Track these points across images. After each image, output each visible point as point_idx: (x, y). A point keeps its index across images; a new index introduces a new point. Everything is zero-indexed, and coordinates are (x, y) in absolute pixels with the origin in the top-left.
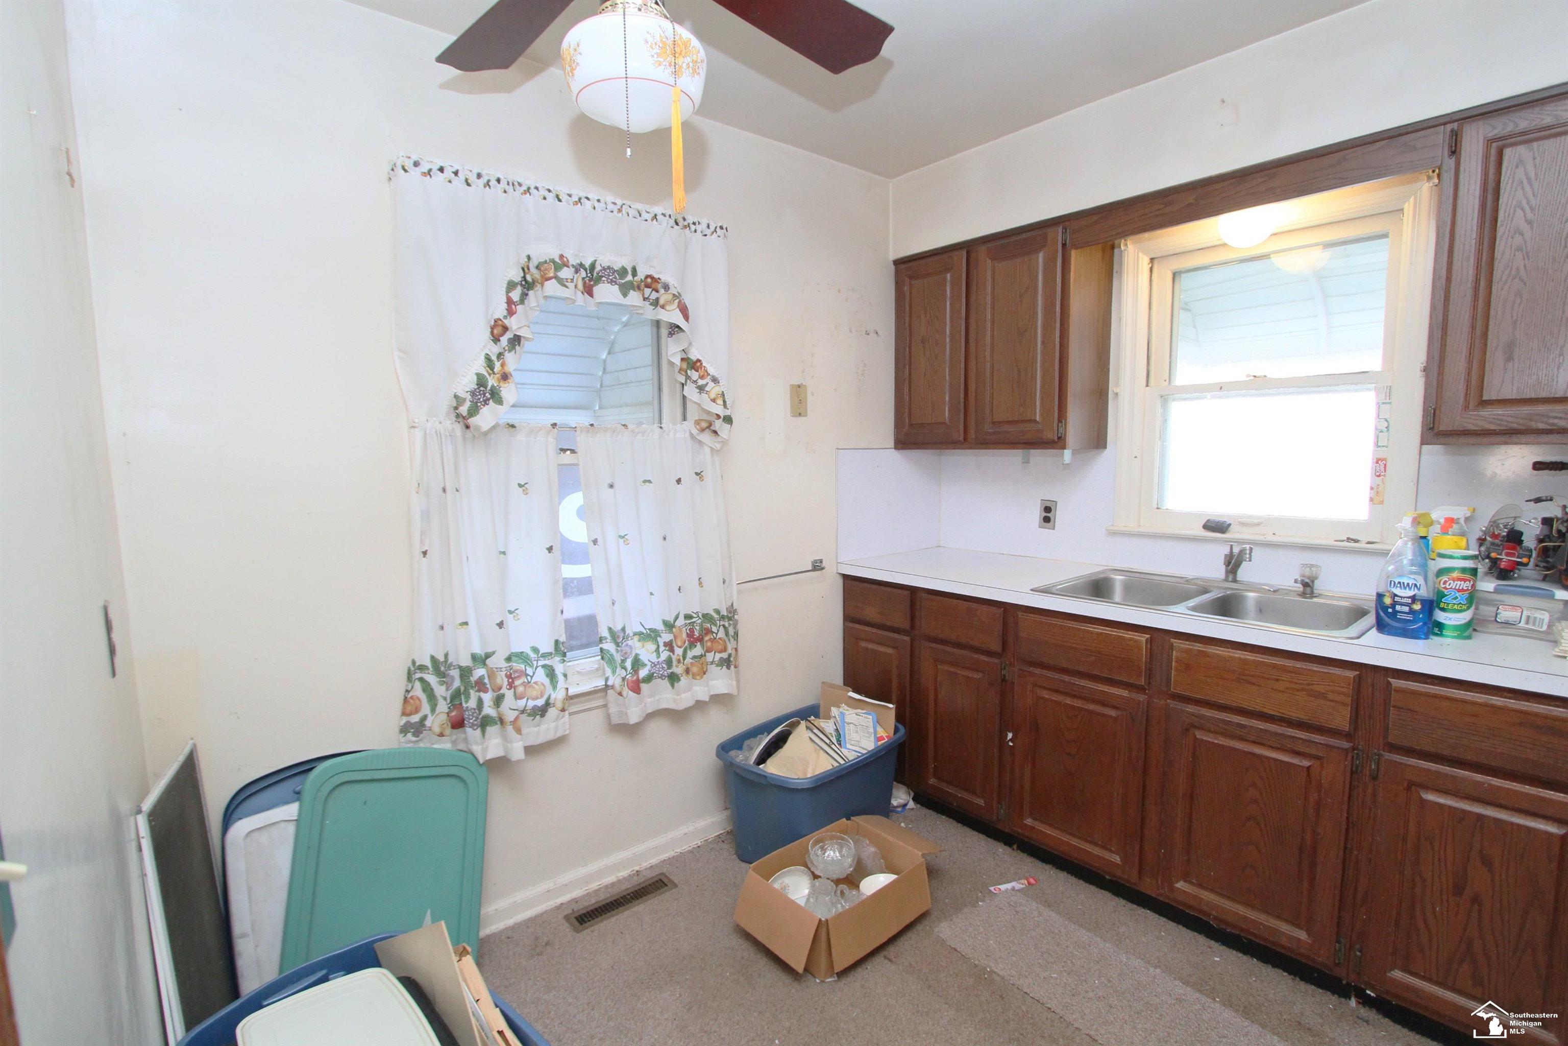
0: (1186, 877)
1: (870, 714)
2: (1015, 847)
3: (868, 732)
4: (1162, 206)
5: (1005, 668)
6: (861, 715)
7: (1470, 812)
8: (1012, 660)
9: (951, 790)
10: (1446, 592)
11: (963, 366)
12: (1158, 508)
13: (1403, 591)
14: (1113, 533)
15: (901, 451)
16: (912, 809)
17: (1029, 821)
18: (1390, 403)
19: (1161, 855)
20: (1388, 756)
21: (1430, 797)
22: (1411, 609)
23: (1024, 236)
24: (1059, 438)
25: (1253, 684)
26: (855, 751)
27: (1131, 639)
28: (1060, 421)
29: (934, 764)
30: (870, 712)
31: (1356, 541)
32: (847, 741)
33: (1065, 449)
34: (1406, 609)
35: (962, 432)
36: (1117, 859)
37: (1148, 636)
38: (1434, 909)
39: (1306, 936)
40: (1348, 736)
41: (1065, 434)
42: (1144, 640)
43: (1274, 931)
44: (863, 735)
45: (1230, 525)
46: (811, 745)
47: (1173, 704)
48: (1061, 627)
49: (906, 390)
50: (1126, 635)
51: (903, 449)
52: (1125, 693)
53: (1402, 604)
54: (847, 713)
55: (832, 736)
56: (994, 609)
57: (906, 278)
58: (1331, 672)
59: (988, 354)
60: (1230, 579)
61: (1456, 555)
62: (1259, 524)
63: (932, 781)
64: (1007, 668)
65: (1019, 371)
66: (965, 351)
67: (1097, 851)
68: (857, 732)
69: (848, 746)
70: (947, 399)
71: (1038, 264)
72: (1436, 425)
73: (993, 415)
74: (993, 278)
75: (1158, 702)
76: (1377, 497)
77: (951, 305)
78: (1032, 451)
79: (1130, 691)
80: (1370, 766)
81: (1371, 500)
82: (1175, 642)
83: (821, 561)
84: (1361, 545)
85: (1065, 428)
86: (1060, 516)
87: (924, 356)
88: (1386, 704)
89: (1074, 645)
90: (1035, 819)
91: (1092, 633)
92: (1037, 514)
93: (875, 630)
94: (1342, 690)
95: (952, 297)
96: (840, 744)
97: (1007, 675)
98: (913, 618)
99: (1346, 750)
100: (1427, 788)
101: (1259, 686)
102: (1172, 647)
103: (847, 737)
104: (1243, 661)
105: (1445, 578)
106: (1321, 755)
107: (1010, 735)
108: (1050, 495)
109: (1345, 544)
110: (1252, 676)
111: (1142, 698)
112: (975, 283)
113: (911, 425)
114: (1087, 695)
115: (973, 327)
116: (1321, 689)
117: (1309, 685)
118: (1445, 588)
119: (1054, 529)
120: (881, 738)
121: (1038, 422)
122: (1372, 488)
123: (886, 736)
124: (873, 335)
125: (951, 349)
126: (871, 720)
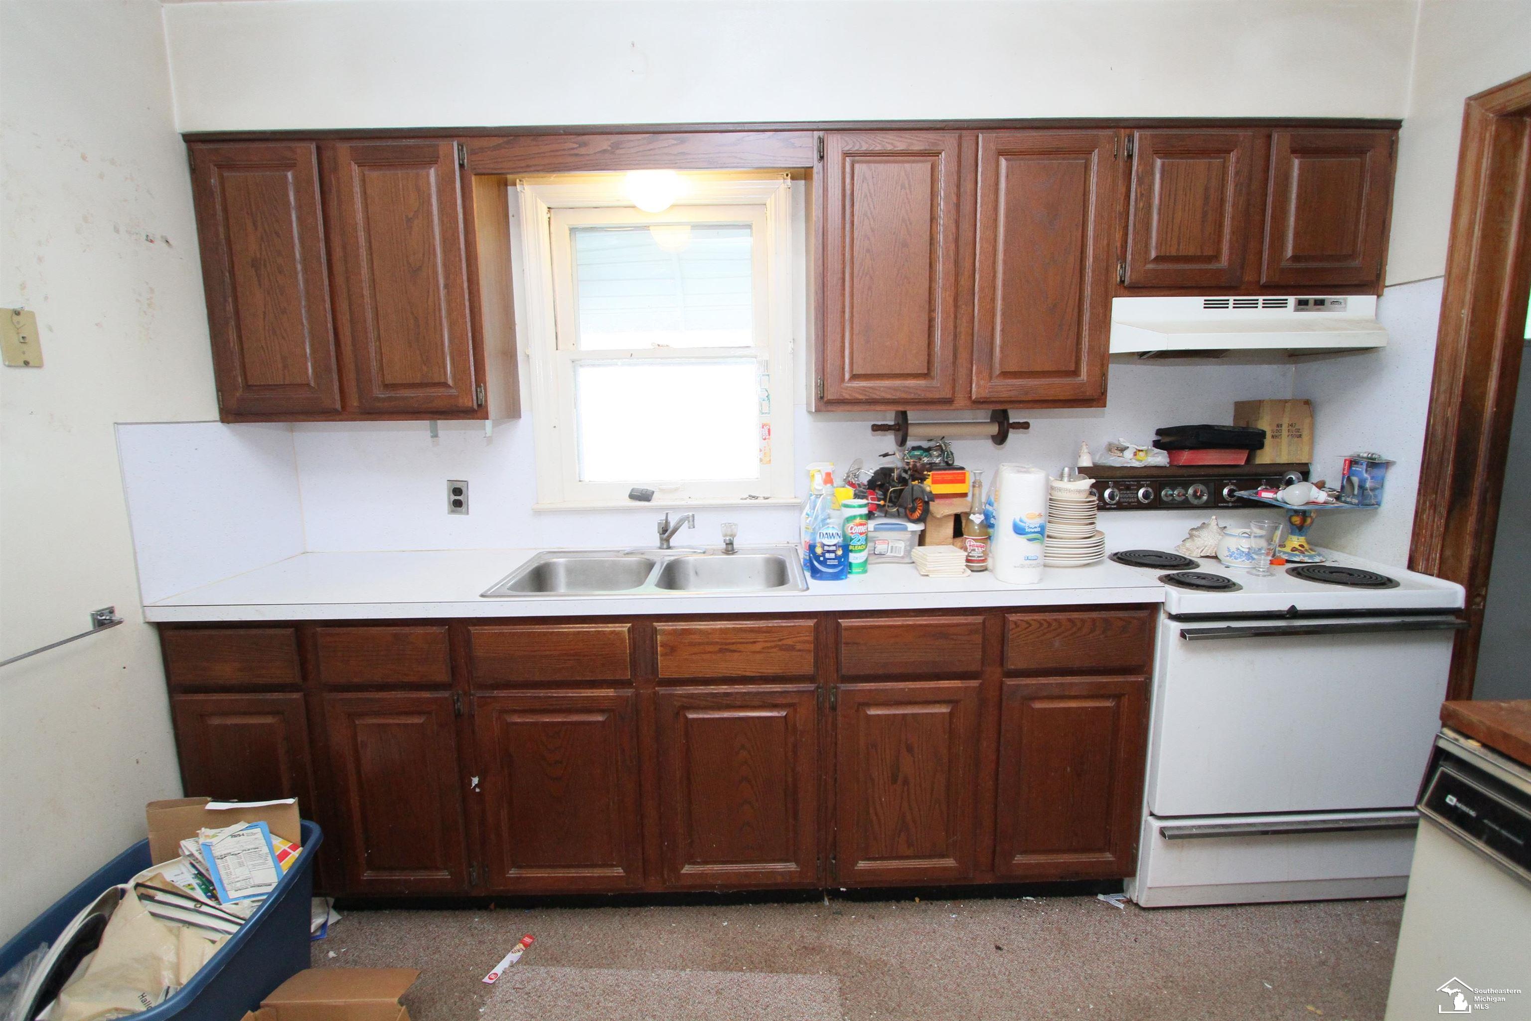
0: (692, 861)
1: (256, 826)
2: (492, 906)
3: (260, 856)
4: (576, 146)
5: (458, 699)
6: (241, 833)
7: (898, 715)
8: (467, 687)
9: (397, 876)
10: (853, 536)
11: (328, 305)
12: (580, 481)
13: (830, 540)
14: (538, 513)
15: (231, 425)
16: (338, 922)
17: (513, 873)
18: (768, 375)
19: (665, 848)
20: (844, 687)
21: (872, 712)
22: (836, 555)
23: (405, 142)
24: (479, 406)
25: (735, 651)
26: (245, 897)
27: (613, 632)
28: (478, 386)
29: (367, 852)
30: (255, 823)
31: (756, 498)
32: (228, 887)
33: (488, 419)
34: (832, 555)
35: (337, 397)
36: (619, 871)
37: (629, 625)
38: (880, 800)
39: (795, 866)
40: (811, 679)
41: (486, 401)
42: (626, 629)
43: (773, 873)
44: (254, 865)
45: (653, 492)
46: (159, 925)
47: (662, 690)
48: (529, 634)
49: (232, 336)
50: (606, 629)
51: (236, 421)
52: (610, 692)
53: (829, 552)
54: (214, 841)
55: (193, 889)
56: (435, 629)
57: (212, 167)
58: (797, 624)
59: (366, 292)
60: (665, 546)
61: (855, 504)
62: (676, 490)
63: (367, 875)
64: (461, 700)
65: (416, 319)
66: (330, 285)
67: (597, 872)
68: (241, 864)
69: (233, 894)
70: (308, 351)
71: (428, 183)
72: (825, 395)
73: (383, 375)
74: (364, 193)
75: (646, 691)
76: (765, 458)
77: (299, 218)
78: (439, 422)
79: (615, 689)
80: (830, 700)
81: (761, 460)
82: (659, 626)
83: (111, 611)
84: (761, 501)
85: (486, 394)
86: (473, 497)
87: (260, 285)
88: (837, 643)
89: (548, 653)
90: (520, 867)
91: (568, 634)
92: (444, 497)
93: (237, 696)
94: (806, 638)
95: (299, 207)
96: (214, 897)
97: (462, 709)
98: (303, 664)
99: (813, 691)
100: (869, 705)
101: (740, 652)
102: (654, 631)
103: (225, 882)
104: (723, 631)
105: (851, 525)
106: (794, 701)
107: (475, 781)
108: (458, 475)
109: (749, 501)
110: (733, 643)
111: (629, 692)
112: (334, 190)
113: (248, 387)
114: (569, 706)
115: (338, 253)
116: (789, 642)
117: (780, 640)
118: (852, 533)
119: (468, 513)
120: (284, 855)
121: (449, 386)
122: (761, 450)
123: (290, 847)
124: (160, 245)
125: (306, 281)
126: (260, 836)
